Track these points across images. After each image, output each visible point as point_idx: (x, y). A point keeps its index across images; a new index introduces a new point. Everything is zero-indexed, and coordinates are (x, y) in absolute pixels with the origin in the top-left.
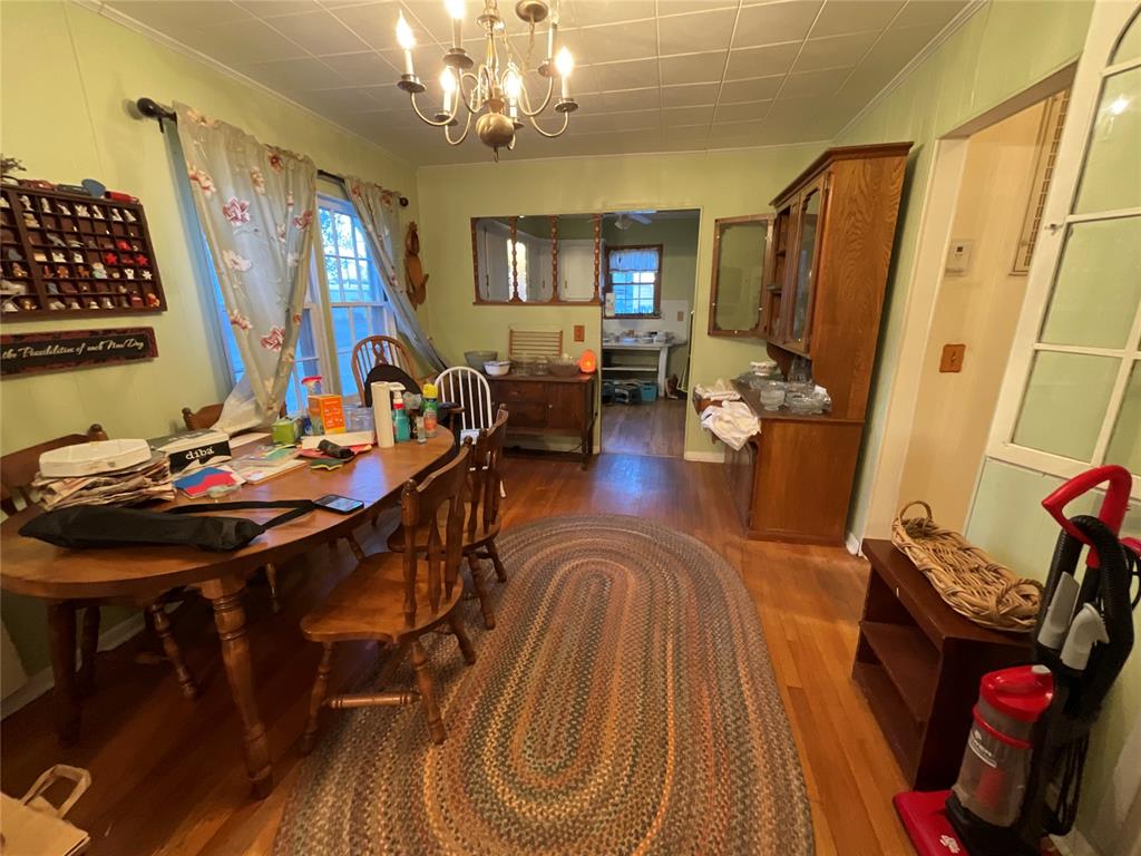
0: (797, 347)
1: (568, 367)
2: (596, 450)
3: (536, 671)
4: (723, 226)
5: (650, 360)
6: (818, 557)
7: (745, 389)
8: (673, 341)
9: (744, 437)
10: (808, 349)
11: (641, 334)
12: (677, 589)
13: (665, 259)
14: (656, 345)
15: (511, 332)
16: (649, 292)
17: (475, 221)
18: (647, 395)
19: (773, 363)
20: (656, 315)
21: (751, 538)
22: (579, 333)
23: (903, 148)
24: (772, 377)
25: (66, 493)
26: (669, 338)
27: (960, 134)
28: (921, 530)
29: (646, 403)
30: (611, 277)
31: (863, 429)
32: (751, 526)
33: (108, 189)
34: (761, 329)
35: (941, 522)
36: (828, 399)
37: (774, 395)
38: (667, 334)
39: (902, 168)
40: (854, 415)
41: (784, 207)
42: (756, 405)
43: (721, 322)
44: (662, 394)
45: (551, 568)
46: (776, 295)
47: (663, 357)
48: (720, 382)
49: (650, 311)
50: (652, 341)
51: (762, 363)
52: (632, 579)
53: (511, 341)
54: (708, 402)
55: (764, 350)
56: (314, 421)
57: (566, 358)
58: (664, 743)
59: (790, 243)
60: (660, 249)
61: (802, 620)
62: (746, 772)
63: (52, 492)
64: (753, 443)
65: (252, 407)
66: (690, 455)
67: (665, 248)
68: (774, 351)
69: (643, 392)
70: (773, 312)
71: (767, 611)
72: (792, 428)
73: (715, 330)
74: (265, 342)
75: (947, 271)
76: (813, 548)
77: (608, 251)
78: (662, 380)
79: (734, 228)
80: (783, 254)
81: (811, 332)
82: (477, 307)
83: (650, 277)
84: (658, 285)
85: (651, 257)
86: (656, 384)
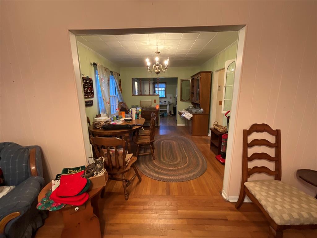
0: (197, 102)
1: (153, 108)
2: (159, 125)
3: (164, 153)
4: (182, 81)
5: (165, 107)
6: (204, 137)
7: (188, 110)
8: (170, 103)
9: (190, 117)
10: (199, 103)
11: (163, 102)
12: (182, 143)
13: (167, 86)
14: (166, 104)
15: (141, 101)
16: (163, 93)
17: (132, 79)
18: (165, 115)
19: (193, 106)
20: (166, 97)
21: (192, 136)
22: (155, 101)
23: (210, 72)
24: (193, 108)
25: (102, 123)
26: (169, 103)
27: (218, 71)
28: (217, 125)
29: (165, 117)
30: (155, 89)
31: (209, 115)
32: (192, 134)
33: (89, 77)
34: (190, 99)
35: (219, 124)
36: (203, 111)
37: (194, 110)
38: (168, 102)
39: (211, 75)
40: (207, 113)
41: (193, 78)
42: (191, 112)
43: (182, 99)
44: (168, 115)
45: (160, 142)
46: (193, 93)
47: (168, 107)
48: (183, 110)
49: (164, 97)
50: (165, 103)
51: (191, 106)
52: (174, 142)
53: (140, 103)
54: (182, 113)
55: (191, 104)
56: (119, 116)
57: (153, 106)
58: (186, 157)
59: (195, 84)
60: (166, 83)
61: (202, 144)
62: (198, 158)
63: (100, 123)
64: (192, 119)
65: (106, 115)
66: (178, 125)
67: (167, 83)
68: (193, 104)
69: (164, 114)
70: (192, 96)
71: (197, 144)
72: (198, 115)
73: (182, 100)
74: (107, 103)
75: (218, 90)
76: (203, 136)
77: (154, 84)
78: (168, 112)
79: (184, 81)
80: (193, 86)
81: (200, 99)
82: (133, 96)
83: (163, 89)
84: (165, 91)
85: (164, 85)
86: (167, 113)
